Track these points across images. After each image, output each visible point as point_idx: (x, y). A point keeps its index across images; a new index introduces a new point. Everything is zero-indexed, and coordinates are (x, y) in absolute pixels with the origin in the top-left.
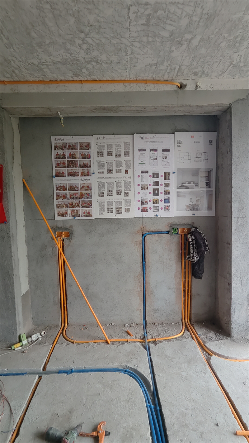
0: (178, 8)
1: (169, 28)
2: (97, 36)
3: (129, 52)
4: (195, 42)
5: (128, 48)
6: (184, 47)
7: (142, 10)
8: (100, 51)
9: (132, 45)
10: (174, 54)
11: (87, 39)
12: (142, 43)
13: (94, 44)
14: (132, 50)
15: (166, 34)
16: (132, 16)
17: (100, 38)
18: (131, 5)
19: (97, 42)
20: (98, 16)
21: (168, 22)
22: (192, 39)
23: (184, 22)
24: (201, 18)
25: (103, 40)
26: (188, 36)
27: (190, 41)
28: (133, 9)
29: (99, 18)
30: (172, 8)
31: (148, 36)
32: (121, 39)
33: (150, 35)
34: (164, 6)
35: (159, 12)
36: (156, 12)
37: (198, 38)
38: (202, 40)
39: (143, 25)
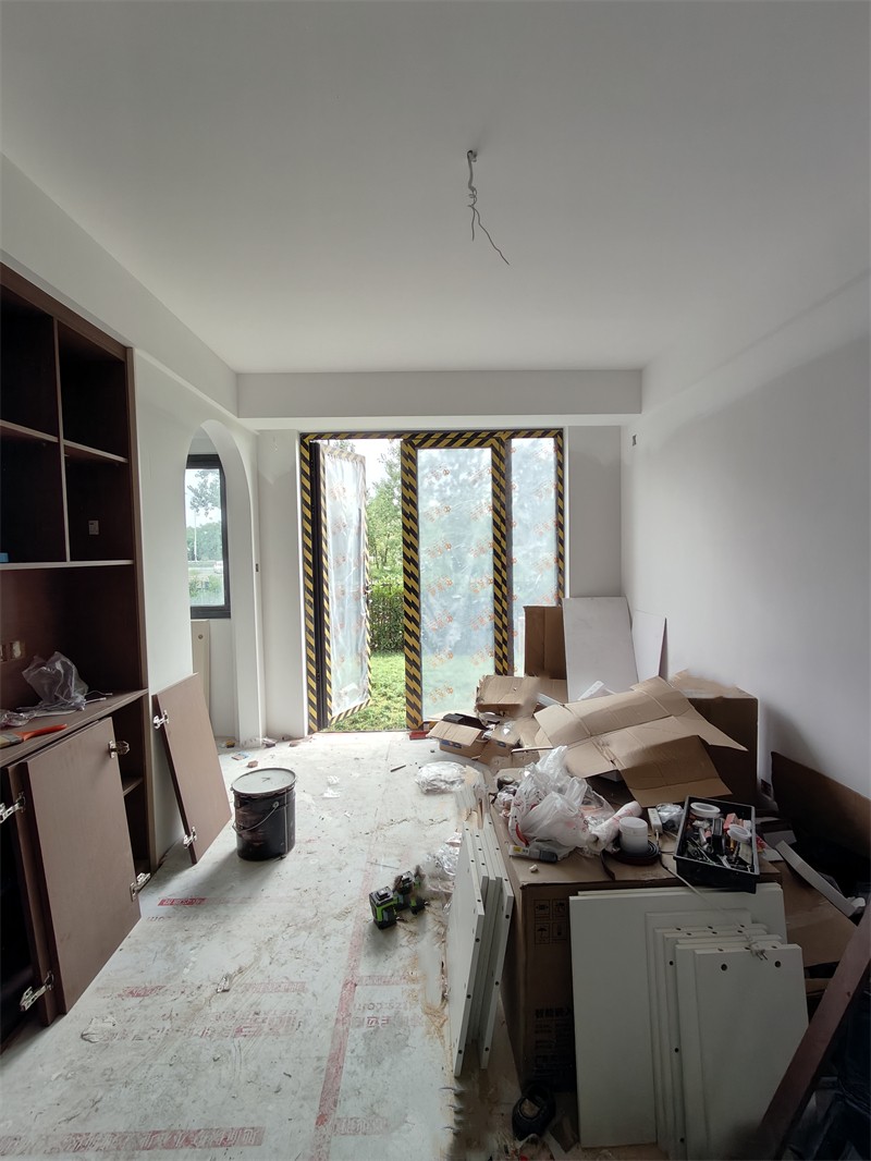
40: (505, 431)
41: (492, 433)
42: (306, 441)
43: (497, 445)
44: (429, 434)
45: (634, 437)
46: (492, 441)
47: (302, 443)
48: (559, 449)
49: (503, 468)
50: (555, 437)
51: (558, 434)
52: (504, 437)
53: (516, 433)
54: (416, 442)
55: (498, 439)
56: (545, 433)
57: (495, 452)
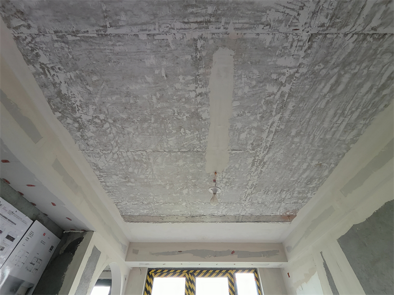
0: (150, 173)
1: (136, 171)
2: (114, 131)
3: (104, 152)
4: (130, 184)
5: (109, 151)
6: (124, 180)
7: (144, 157)
8: (98, 132)
9: (114, 154)
10: (114, 177)
11: (107, 124)
12: (118, 160)
13: (104, 128)
14: (108, 153)
15: (130, 170)
16: (139, 153)
17: (113, 134)
18: (146, 152)
19: (108, 131)
20: (133, 134)
21: (140, 170)
22: (131, 182)
23: (142, 176)
24: (146, 182)
25: (111, 135)
26: (132, 180)
27: (129, 182)
28: (144, 153)
29: (132, 134)
30: (149, 170)
31: (126, 162)
32: (117, 147)
33: (127, 163)
34: (150, 167)
35: (145, 165)
36: (145, 164)
37: (134, 185)
38: (132, 187)
39: (134, 158)
40: (232, 269)
41: (227, 270)
42: (150, 273)
43: (230, 276)
44: (202, 270)
45: (288, 274)
46: (227, 274)
47: (148, 274)
48: (257, 279)
49: (233, 289)
50: (254, 273)
51: (255, 271)
52: (232, 273)
53: (237, 270)
54: (196, 274)
55: (230, 274)
56: (250, 270)
57: (230, 280)
